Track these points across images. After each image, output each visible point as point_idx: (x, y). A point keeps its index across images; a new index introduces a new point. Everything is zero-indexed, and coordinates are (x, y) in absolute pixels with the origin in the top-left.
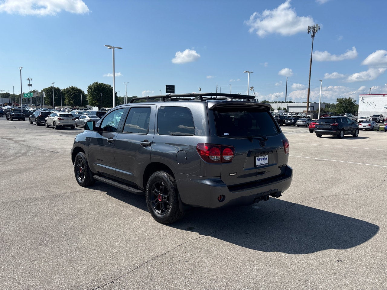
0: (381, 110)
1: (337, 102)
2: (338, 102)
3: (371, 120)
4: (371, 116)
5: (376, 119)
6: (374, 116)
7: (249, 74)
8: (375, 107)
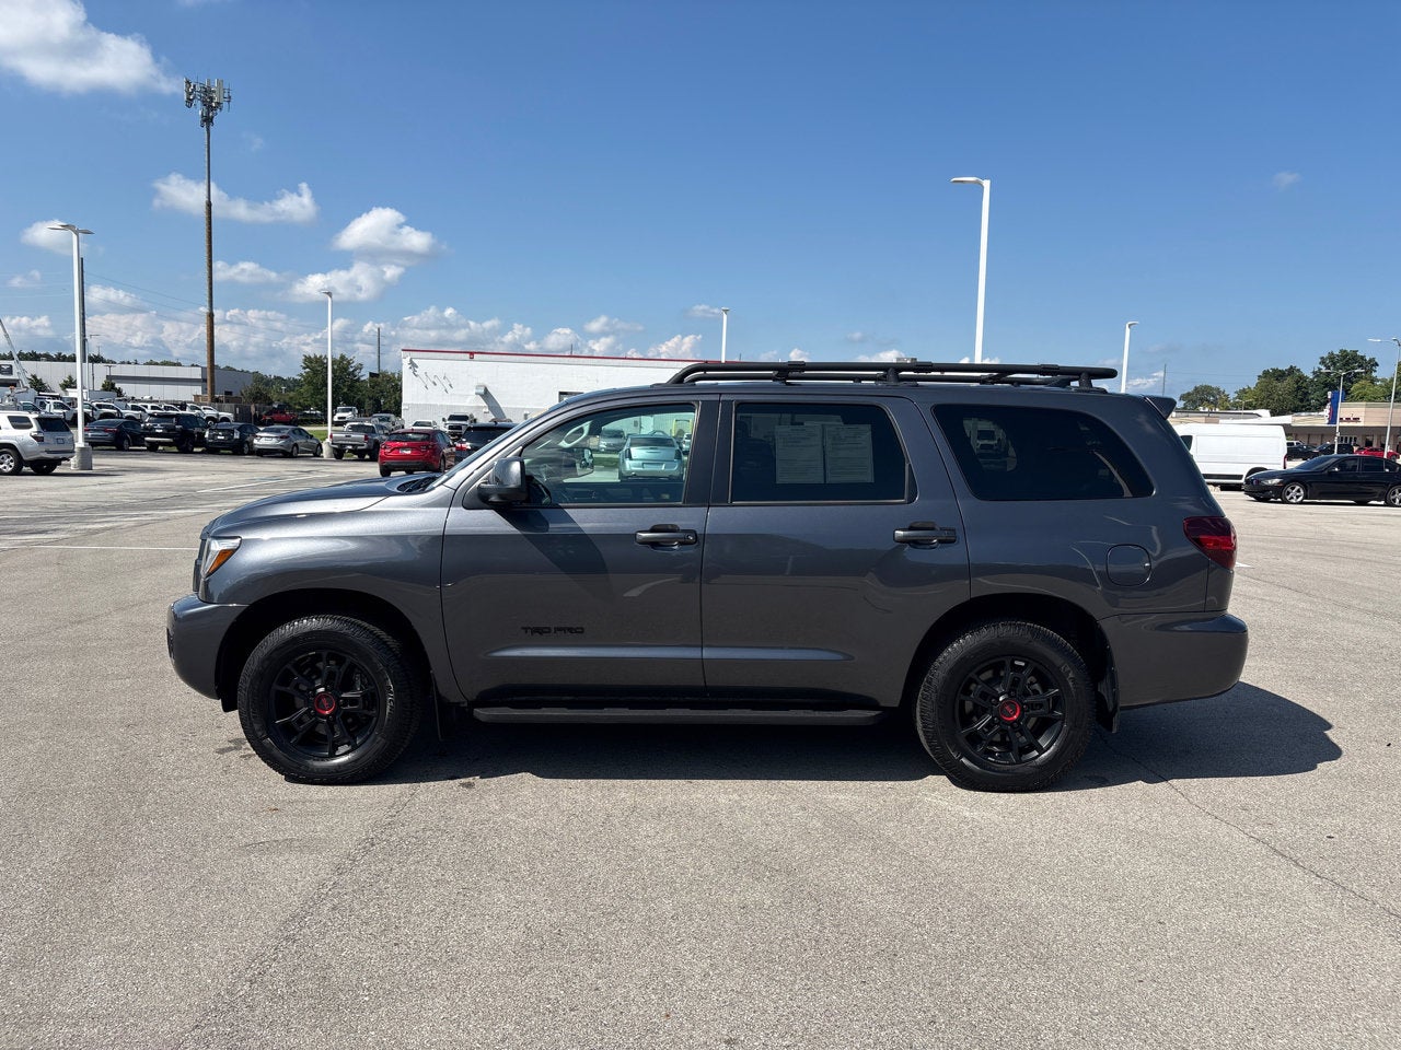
0: (468, 400)
1: (304, 368)
2: (308, 367)
3: (447, 430)
4: (444, 420)
5: (459, 427)
6: (452, 418)
7: (75, 237)
8: (448, 388)
